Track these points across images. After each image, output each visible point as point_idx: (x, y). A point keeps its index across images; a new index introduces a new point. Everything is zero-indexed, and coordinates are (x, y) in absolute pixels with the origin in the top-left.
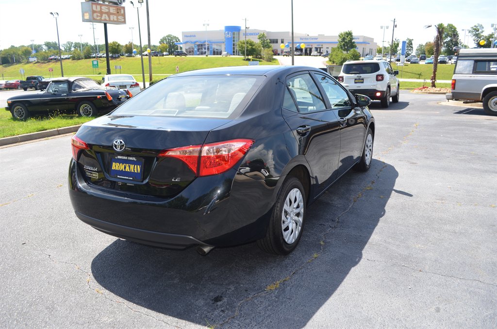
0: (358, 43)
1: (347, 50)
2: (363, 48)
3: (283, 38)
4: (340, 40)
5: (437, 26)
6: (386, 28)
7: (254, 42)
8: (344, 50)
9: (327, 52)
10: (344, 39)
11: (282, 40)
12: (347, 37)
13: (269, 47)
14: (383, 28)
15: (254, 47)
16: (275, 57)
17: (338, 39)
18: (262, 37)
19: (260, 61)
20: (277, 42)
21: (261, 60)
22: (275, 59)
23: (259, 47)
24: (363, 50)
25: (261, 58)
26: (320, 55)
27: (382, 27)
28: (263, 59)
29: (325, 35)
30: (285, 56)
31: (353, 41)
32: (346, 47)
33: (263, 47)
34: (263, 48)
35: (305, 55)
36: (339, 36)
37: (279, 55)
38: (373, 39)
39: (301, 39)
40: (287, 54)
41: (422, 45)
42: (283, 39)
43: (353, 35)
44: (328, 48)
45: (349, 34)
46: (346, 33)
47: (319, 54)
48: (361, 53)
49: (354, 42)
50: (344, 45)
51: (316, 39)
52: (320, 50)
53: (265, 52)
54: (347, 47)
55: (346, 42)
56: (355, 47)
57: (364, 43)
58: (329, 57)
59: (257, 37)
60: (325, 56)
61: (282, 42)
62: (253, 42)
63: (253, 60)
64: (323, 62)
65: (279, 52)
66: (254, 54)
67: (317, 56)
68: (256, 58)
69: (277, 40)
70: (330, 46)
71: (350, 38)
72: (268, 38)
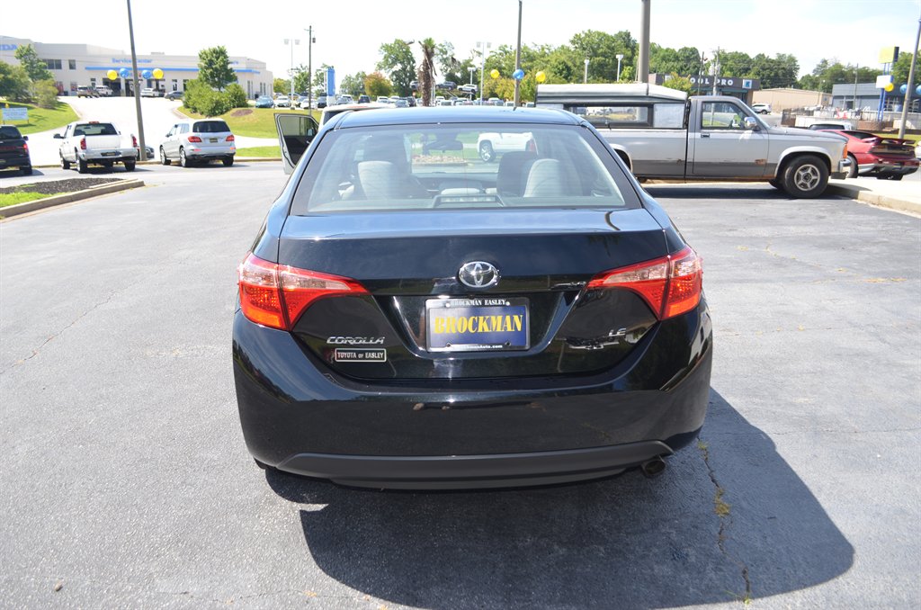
0: (238, 71)
1: (219, 85)
2: (249, 82)
3: (72, 59)
4: (203, 64)
5: (423, 43)
6: (294, 43)
7: (10, 64)
8: (213, 85)
9: (175, 89)
10: (211, 63)
11: (70, 61)
12: (217, 58)
13: (46, 77)
14: (290, 42)
15: (10, 76)
16: (62, 99)
17: (197, 63)
18: (26, 53)
19: (29, 108)
20: (59, 66)
21: (29, 105)
22: (62, 103)
23: (22, 76)
24: (249, 86)
25: (28, 101)
26: (162, 96)
27: (286, 42)
28: (36, 104)
29: (166, 54)
30: (83, 98)
31: (229, 66)
32: (216, 79)
33: (32, 76)
34: (30, 80)
35: (127, 95)
36: (200, 56)
37: (66, 94)
38: (264, 64)
39: (114, 61)
40: (87, 92)
41: (350, 78)
42: (74, 61)
43: (228, 54)
44: (176, 81)
45: (220, 53)
46: (215, 51)
47: (157, 93)
48: (246, 92)
49: (231, 70)
50: (211, 74)
51: (149, 61)
52: (157, 85)
53: (36, 88)
54: (219, 78)
55: (216, 70)
56: (235, 79)
57: (249, 71)
58: (184, 98)
59: (14, 53)
60: (172, 97)
61: (72, 67)
62: (6, 65)
63: (11, 106)
64: (172, 109)
65: (67, 88)
66: (12, 92)
67: (154, 97)
68: (17, 100)
69: (60, 61)
70: (180, 78)
71: (222, 61)
72: (41, 57)
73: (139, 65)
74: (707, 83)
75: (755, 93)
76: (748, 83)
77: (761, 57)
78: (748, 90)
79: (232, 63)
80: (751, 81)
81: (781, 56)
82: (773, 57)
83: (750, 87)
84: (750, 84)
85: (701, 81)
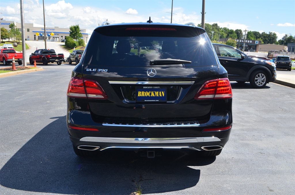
73: (46, 31)
74: (243, 41)
75: (259, 45)
76: (257, 42)
77: (263, 33)
78: (257, 44)
79: (81, 31)
80: (258, 41)
81: (271, 33)
82: (268, 33)
83: (258, 43)
84: (258, 42)
85: (241, 41)
